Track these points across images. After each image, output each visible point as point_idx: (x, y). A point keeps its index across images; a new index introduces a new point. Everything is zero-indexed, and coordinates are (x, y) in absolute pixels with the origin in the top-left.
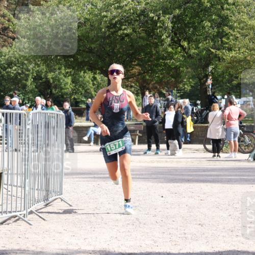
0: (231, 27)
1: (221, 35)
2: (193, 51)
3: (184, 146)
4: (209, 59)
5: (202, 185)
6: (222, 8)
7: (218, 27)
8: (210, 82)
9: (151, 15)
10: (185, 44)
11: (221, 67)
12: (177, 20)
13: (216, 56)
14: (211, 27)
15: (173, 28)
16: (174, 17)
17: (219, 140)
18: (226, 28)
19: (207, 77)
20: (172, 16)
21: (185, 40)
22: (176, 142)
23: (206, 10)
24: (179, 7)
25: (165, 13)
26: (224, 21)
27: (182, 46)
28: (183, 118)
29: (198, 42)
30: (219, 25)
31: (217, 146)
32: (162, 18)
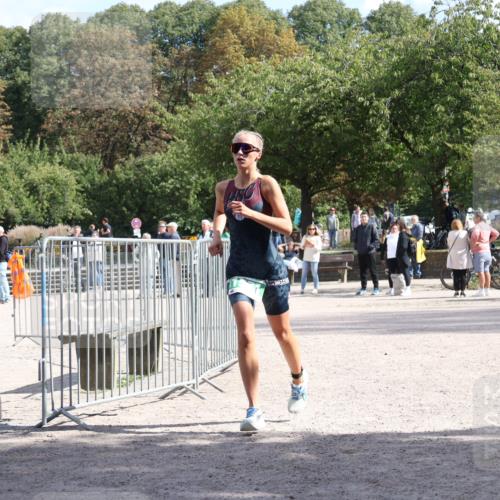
0: (475, 112)
1: (460, 123)
2: (421, 147)
3: (413, 281)
4: (444, 157)
5: (442, 336)
6: (461, 85)
7: (456, 112)
8: (446, 189)
9: (361, 99)
10: (410, 137)
11: (461, 169)
12: (396, 104)
13: (455, 153)
14: (446, 112)
15: (391, 116)
16: (393, 100)
18: (466, 114)
19: (442, 182)
20: (389, 99)
21: (409, 131)
22: (402, 276)
23: (438, 89)
24: (399, 87)
25: (379, 95)
26: (464, 103)
27: (406, 142)
28: (410, 243)
29: (427, 134)
30: (458, 109)
31: (461, 280)
32: (376, 103)
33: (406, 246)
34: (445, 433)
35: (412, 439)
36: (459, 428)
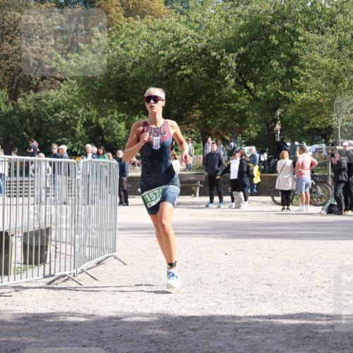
0: (302, 67)
1: (291, 75)
2: (260, 93)
3: (250, 198)
4: (277, 102)
5: (270, 241)
6: (292, 45)
7: (287, 67)
8: (278, 127)
9: (214, 54)
10: (251, 85)
11: (291, 110)
12: (242, 59)
13: (285, 98)
14: (280, 66)
15: (237, 67)
16: (239, 55)
17: (289, 192)
18: (296, 68)
19: (275, 121)
20: (236, 54)
21: (250, 81)
23: (274, 47)
24: (244, 45)
25: (228, 51)
26: (294, 60)
27: (248, 88)
28: (248, 167)
29: (265, 83)
30: (289, 65)
31: (287, 198)
32: (225, 57)
33: (245, 169)
34: (270, 317)
35: (243, 321)
36: (281, 313)
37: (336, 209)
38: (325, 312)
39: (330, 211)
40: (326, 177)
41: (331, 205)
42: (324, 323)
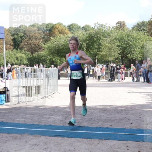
0: (102, 46)
1: (99, 48)
2: (92, 52)
3: (90, 78)
4: (96, 55)
5: (95, 88)
6: (100, 41)
7: (99, 46)
8: (96, 60)
9: (81, 43)
10: (90, 50)
11: (99, 57)
13: (98, 53)
14: (97, 46)
15: (86, 46)
16: (87, 43)
17: (100, 76)
18: (100, 46)
19: (96, 59)
20: (86, 43)
21: (90, 49)
22: (88, 77)
23: (95, 41)
24: (88, 41)
25: (84, 42)
26: (100, 44)
27: (89, 51)
28: (89, 70)
29: (93, 50)
30: (99, 45)
32: (84, 43)
33: (89, 71)
34: (95, 106)
35: (89, 107)
36: (98, 105)
37: (111, 80)
38: (108, 105)
39: (109, 81)
40: (108, 72)
41: (109, 79)
42: (108, 107)
